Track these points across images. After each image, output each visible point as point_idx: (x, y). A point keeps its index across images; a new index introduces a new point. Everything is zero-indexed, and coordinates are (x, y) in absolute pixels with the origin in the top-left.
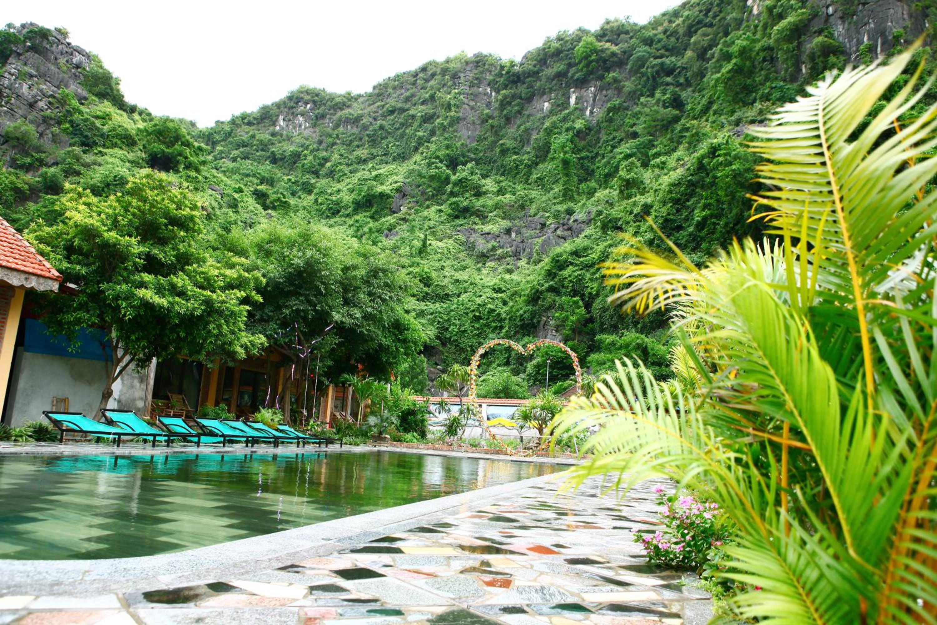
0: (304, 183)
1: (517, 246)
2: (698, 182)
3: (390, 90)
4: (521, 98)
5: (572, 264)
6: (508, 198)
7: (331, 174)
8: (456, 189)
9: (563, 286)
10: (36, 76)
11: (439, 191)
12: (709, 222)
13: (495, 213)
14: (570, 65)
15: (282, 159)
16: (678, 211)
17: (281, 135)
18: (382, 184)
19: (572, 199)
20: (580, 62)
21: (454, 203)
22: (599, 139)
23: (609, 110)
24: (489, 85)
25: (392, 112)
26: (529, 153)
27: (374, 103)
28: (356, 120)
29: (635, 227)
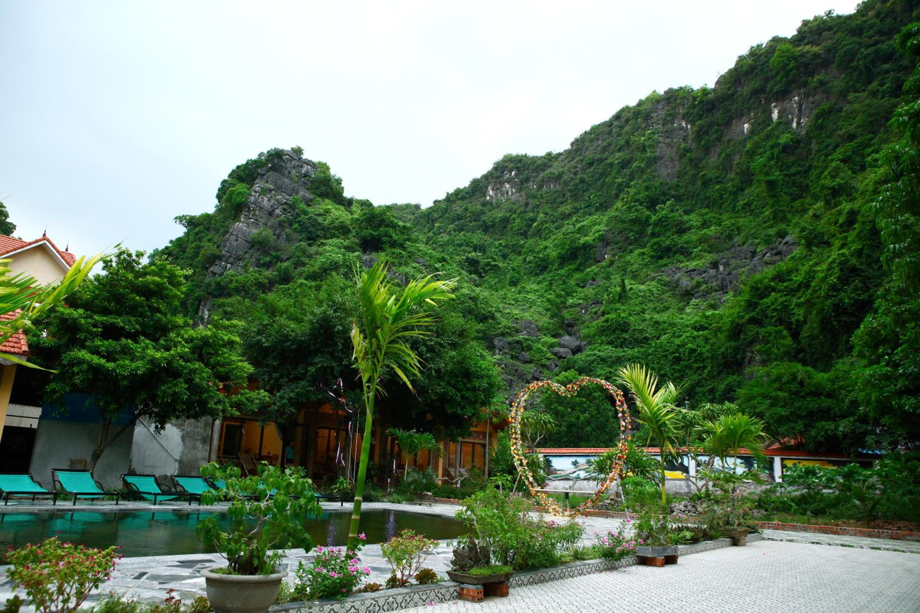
0: (513, 245)
1: (723, 280)
3: (587, 144)
4: (718, 125)
5: (774, 290)
6: (713, 230)
7: (538, 233)
8: (657, 229)
9: (766, 317)
10: (274, 190)
11: (641, 234)
13: (699, 248)
14: (767, 80)
15: (493, 226)
17: (491, 204)
18: (586, 236)
19: (784, 219)
20: (777, 74)
21: (656, 244)
22: (809, 152)
23: (818, 117)
24: (683, 118)
25: (591, 164)
26: (733, 179)
27: (573, 159)
28: (558, 178)
29: (841, 239)
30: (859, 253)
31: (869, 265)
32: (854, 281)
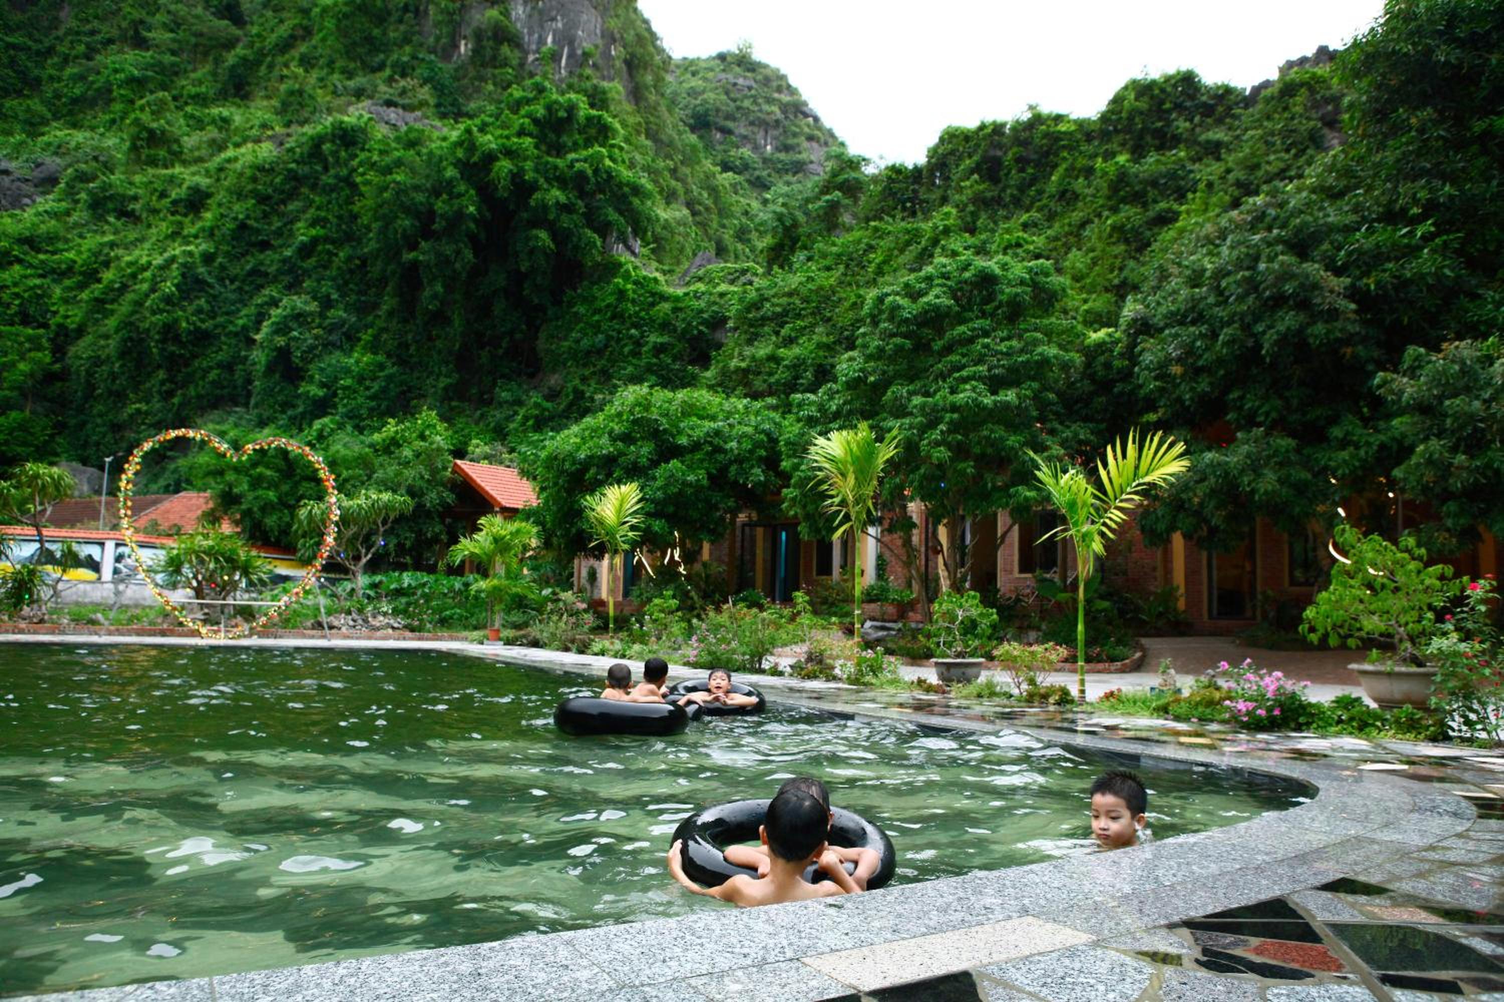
2: (306, 177)
5: (19, 261)
12: (320, 248)
16: (266, 215)
29: (172, 223)
30: (208, 258)
31: (221, 280)
32: (198, 298)
